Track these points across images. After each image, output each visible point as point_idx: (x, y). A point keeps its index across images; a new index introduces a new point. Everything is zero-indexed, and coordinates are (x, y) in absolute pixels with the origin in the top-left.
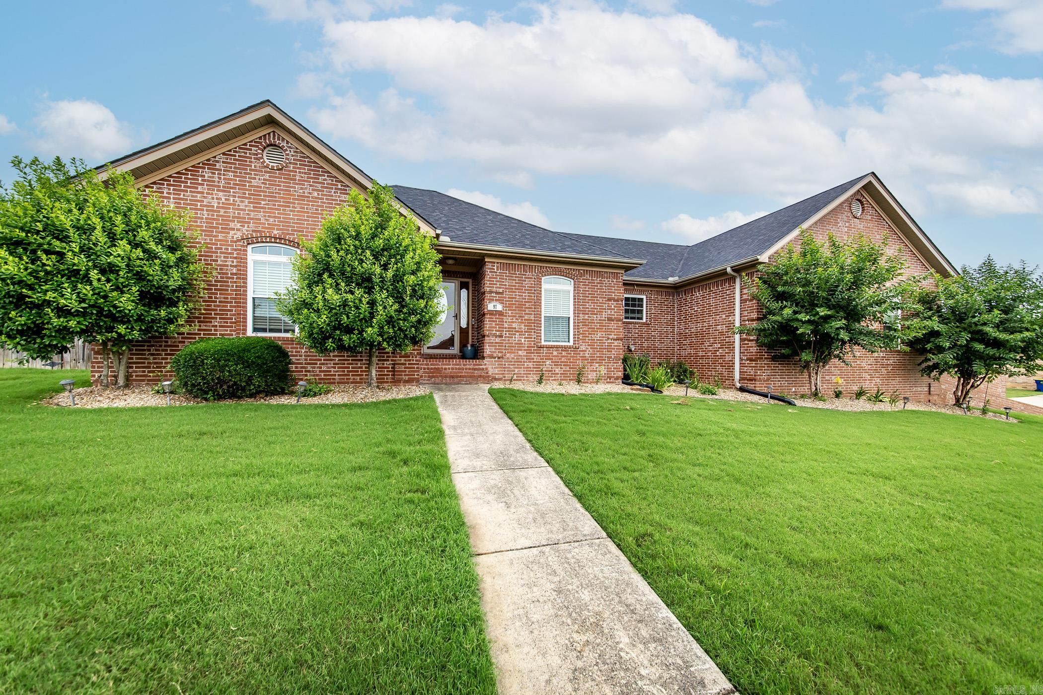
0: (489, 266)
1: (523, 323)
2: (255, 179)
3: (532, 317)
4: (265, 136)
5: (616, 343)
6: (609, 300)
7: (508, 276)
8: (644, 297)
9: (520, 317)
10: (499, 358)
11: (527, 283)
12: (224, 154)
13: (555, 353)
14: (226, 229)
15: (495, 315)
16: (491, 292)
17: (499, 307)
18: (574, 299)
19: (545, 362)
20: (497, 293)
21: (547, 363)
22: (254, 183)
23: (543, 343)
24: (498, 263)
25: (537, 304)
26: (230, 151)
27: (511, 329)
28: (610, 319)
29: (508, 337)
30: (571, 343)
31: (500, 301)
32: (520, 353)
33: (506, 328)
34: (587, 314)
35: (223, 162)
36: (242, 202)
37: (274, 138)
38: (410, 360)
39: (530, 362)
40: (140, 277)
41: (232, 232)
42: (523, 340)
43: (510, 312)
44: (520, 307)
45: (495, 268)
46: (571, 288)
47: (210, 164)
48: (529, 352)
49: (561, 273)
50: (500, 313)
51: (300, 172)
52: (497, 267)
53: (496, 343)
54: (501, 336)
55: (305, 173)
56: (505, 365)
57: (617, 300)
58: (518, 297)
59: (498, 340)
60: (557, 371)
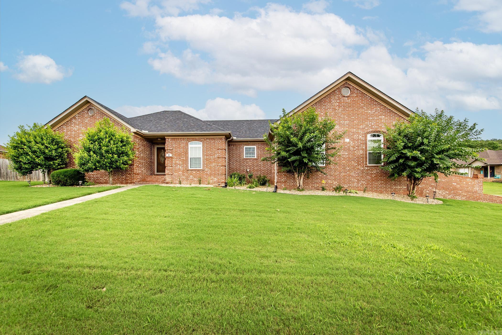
0: (167, 140)
1: (180, 161)
2: (86, 120)
3: (184, 158)
4: (88, 106)
5: (222, 167)
6: (218, 149)
7: (175, 143)
8: (255, 147)
9: (179, 158)
10: (171, 175)
11: (182, 145)
12: (78, 114)
13: (194, 172)
15: (170, 158)
16: (168, 150)
17: (171, 155)
18: (203, 150)
19: (190, 176)
20: (170, 150)
21: (191, 177)
22: (86, 121)
23: (189, 168)
24: (170, 138)
25: (186, 153)
26: (79, 113)
27: (176, 164)
28: (218, 158)
29: (175, 167)
30: (202, 168)
31: (171, 153)
32: (180, 173)
33: (174, 163)
34: (208, 156)
35: (78, 116)
36: (83, 128)
37: (91, 107)
38: (131, 176)
39: (184, 176)
40: (44, 153)
41: (80, 137)
42: (181, 168)
43: (175, 157)
44: (180, 155)
45: (169, 140)
46: (201, 146)
47: (74, 118)
48: (183, 172)
49: (196, 140)
50: (171, 157)
51: (98, 116)
52: (170, 140)
53: (170, 169)
54: (172, 166)
55: (99, 116)
56: (174, 177)
57: (222, 149)
58: (178, 151)
59: (171, 168)
60: (195, 179)
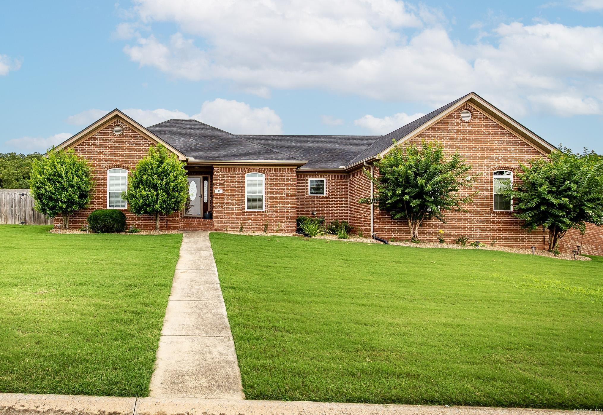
0: (215, 170)
1: (234, 199)
2: (110, 141)
3: (240, 196)
4: (114, 122)
5: (292, 209)
6: (287, 184)
7: (226, 174)
8: (324, 179)
9: (233, 196)
10: (221, 218)
11: (236, 178)
12: (99, 132)
13: (253, 216)
14: (100, 164)
15: (219, 195)
16: (217, 183)
17: (221, 191)
18: (265, 185)
19: (247, 221)
20: (220, 184)
21: (249, 221)
22: (110, 143)
23: (246, 210)
24: (220, 168)
25: (243, 188)
26: (101, 130)
27: (227, 203)
28: (287, 196)
29: (226, 207)
30: (263, 210)
31: (222, 188)
32: (233, 216)
33: (225, 202)
34: (272, 193)
35: (99, 136)
36: (106, 151)
37: (118, 123)
38: (174, 219)
39: (239, 221)
40: (79, 188)
41: (102, 165)
42: (234, 209)
43: (227, 194)
44: (233, 191)
45: (219, 170)
46: (263, 179)
47: (94, 137)
48: (238, 215)
49: (256, 171)
50: (222, 194)
51: (128, 136)
53: (219, 210)
54: (222, 207)
55: (130, 136)
56: (224, 222)
57: (292, 184)
58: (231, 185)
59: (220, 209)
60: (255, 226)
